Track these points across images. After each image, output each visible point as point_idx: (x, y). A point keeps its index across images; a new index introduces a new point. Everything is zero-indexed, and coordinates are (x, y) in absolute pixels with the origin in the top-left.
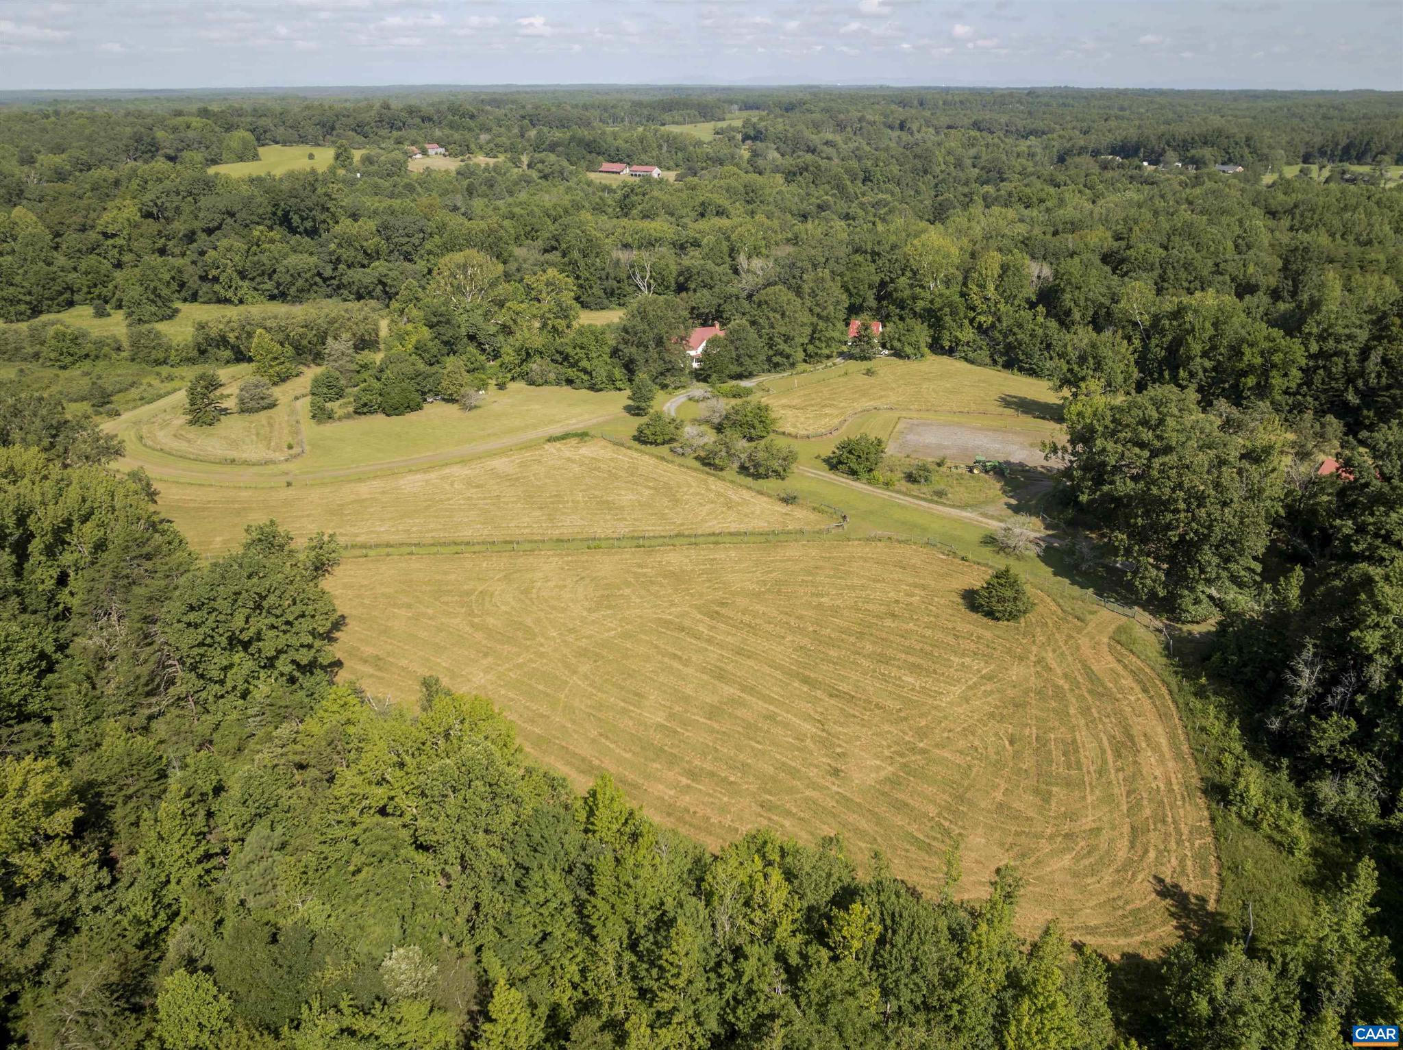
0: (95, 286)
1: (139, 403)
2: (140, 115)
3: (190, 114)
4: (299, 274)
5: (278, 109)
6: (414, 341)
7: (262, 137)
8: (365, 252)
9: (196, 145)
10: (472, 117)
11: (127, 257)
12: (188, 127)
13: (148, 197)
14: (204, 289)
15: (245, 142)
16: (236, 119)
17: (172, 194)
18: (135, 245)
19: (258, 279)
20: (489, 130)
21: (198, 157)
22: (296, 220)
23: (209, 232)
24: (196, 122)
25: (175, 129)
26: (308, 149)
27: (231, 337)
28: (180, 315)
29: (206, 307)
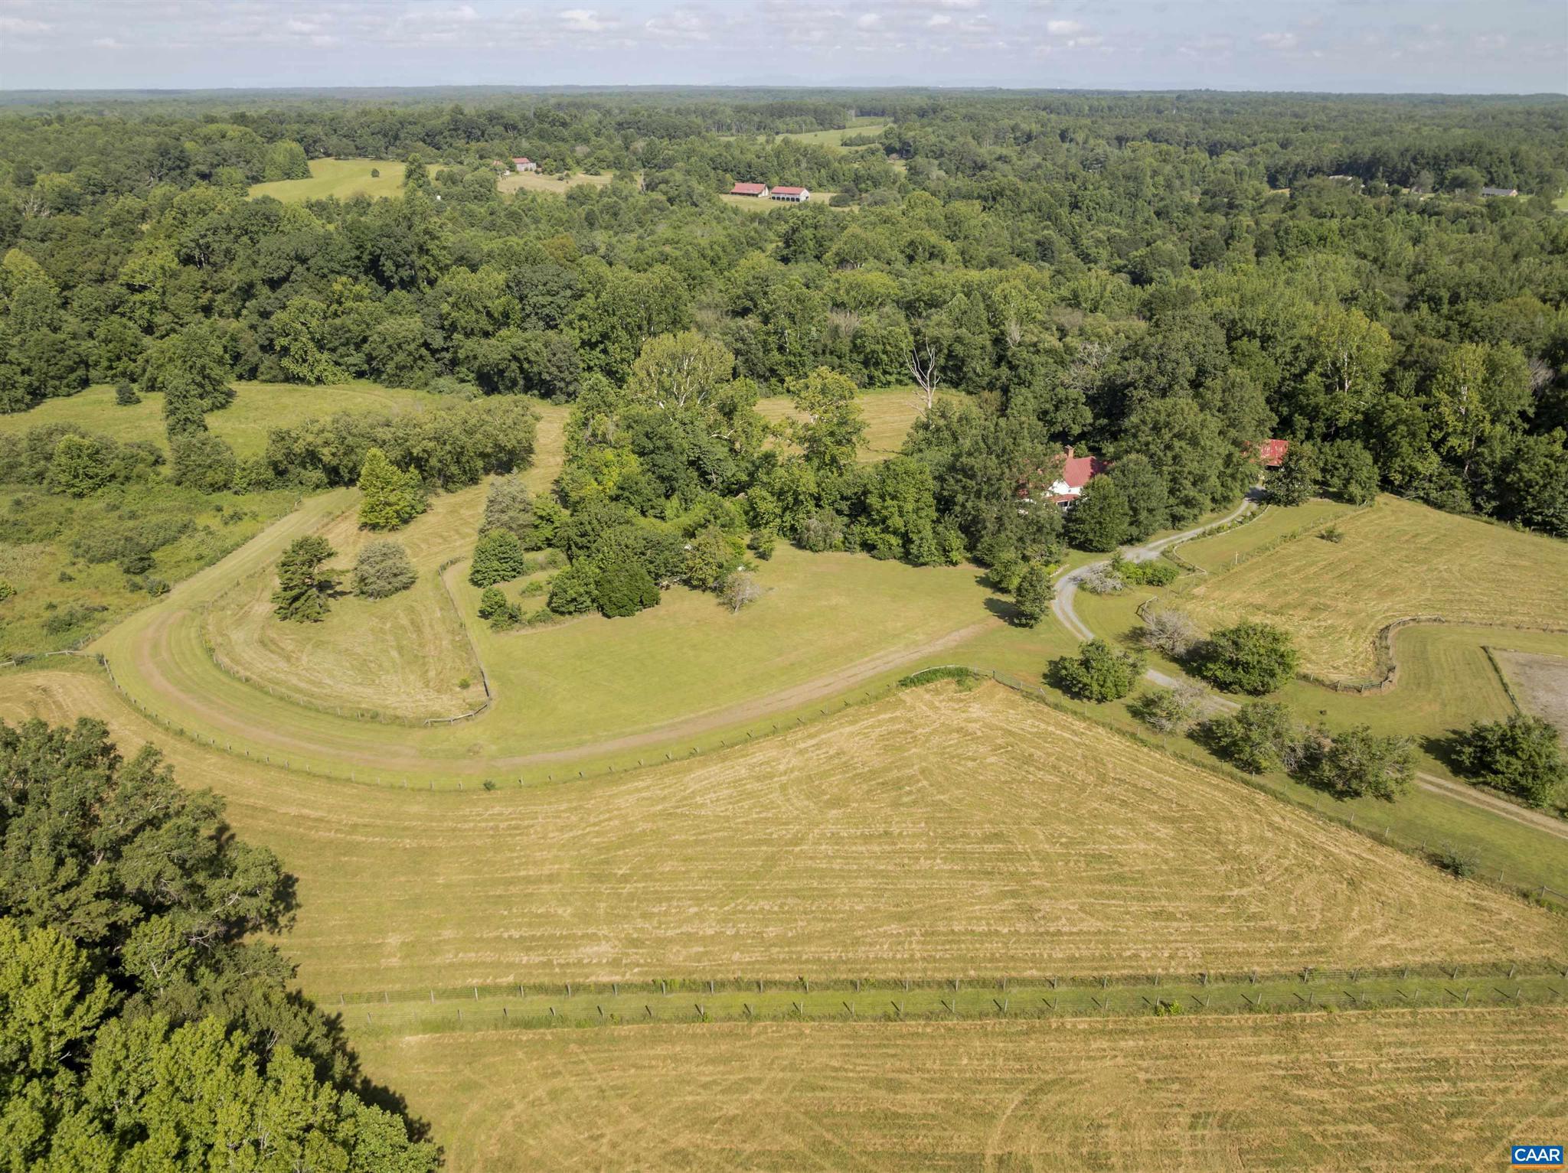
0: (119, 358)
1: (196, 565)
2: (161, 121)
3: (223, 120)
4: (399, 346)
5: (328, 114)
6: (615, 477)
7: (312, 148)
8: (489, 314)
9: (234, 160)
10: (564, 124)
11: (161, 319)
12: (223, 137)
13: (188, 235)
14: (267, 363)
15: (293, 157)
16: (279, 128)
17: (221, 232)
18: (172, 302)
19: (341, 350)
20: (586, 141)
21: (238, 174)
22: (388, 267)
23: (274, 284)
24: (234, 131)
25: (207, 140)
26: (367, 164)
27: (326, 454)
28: (236, 401)
29: (269, 387)
